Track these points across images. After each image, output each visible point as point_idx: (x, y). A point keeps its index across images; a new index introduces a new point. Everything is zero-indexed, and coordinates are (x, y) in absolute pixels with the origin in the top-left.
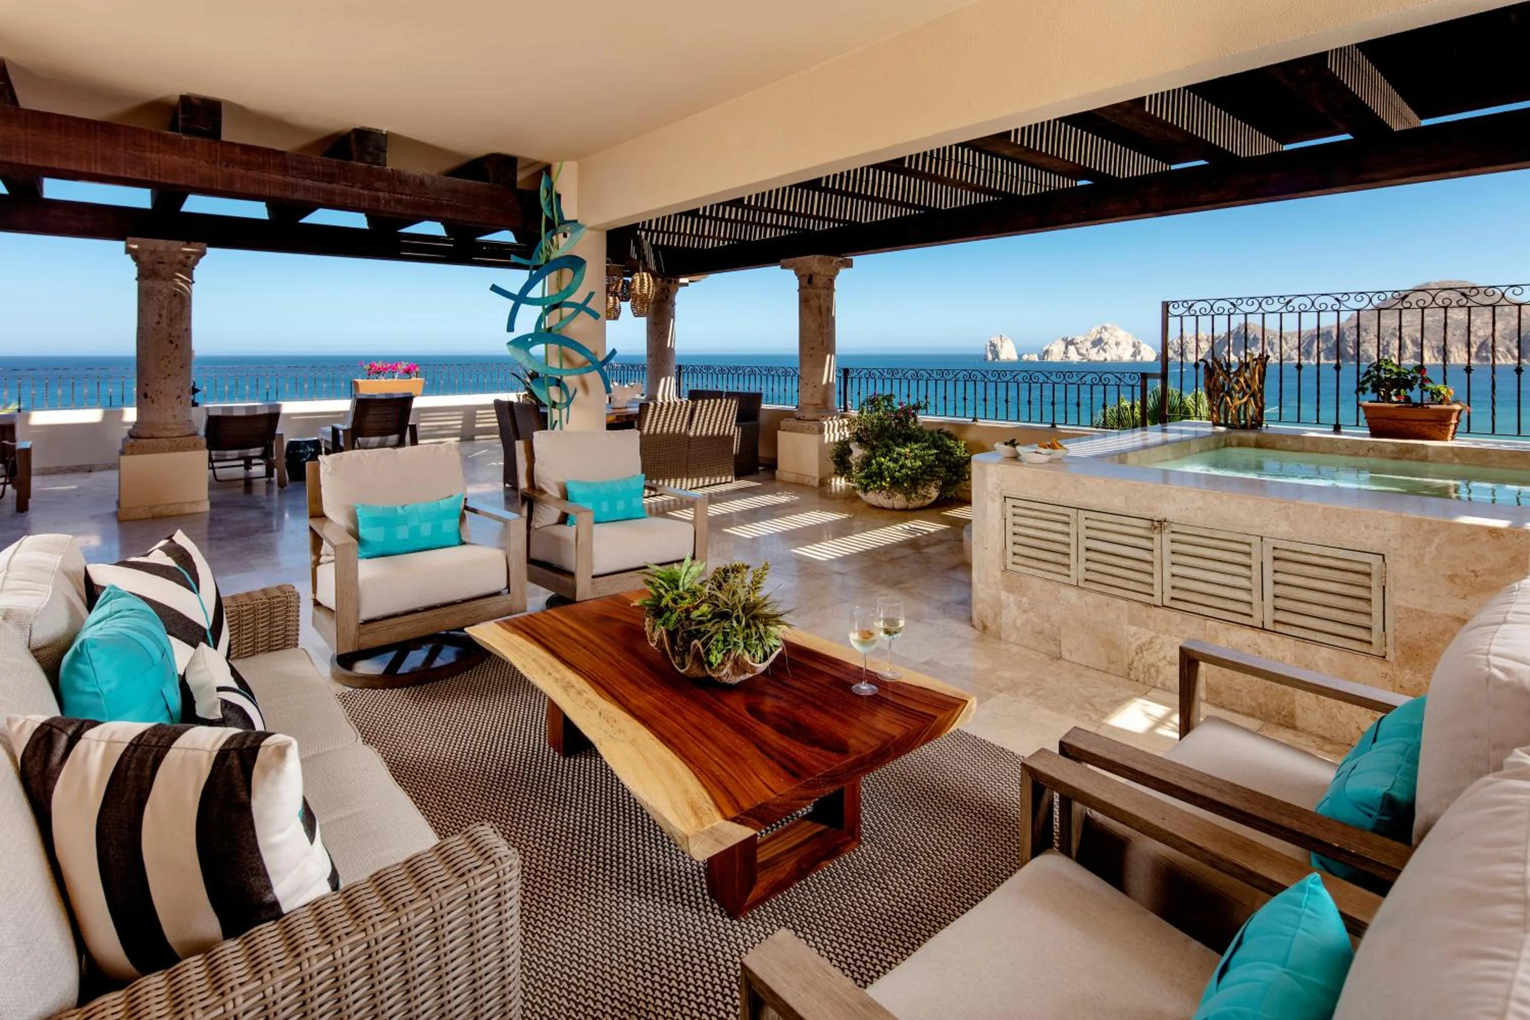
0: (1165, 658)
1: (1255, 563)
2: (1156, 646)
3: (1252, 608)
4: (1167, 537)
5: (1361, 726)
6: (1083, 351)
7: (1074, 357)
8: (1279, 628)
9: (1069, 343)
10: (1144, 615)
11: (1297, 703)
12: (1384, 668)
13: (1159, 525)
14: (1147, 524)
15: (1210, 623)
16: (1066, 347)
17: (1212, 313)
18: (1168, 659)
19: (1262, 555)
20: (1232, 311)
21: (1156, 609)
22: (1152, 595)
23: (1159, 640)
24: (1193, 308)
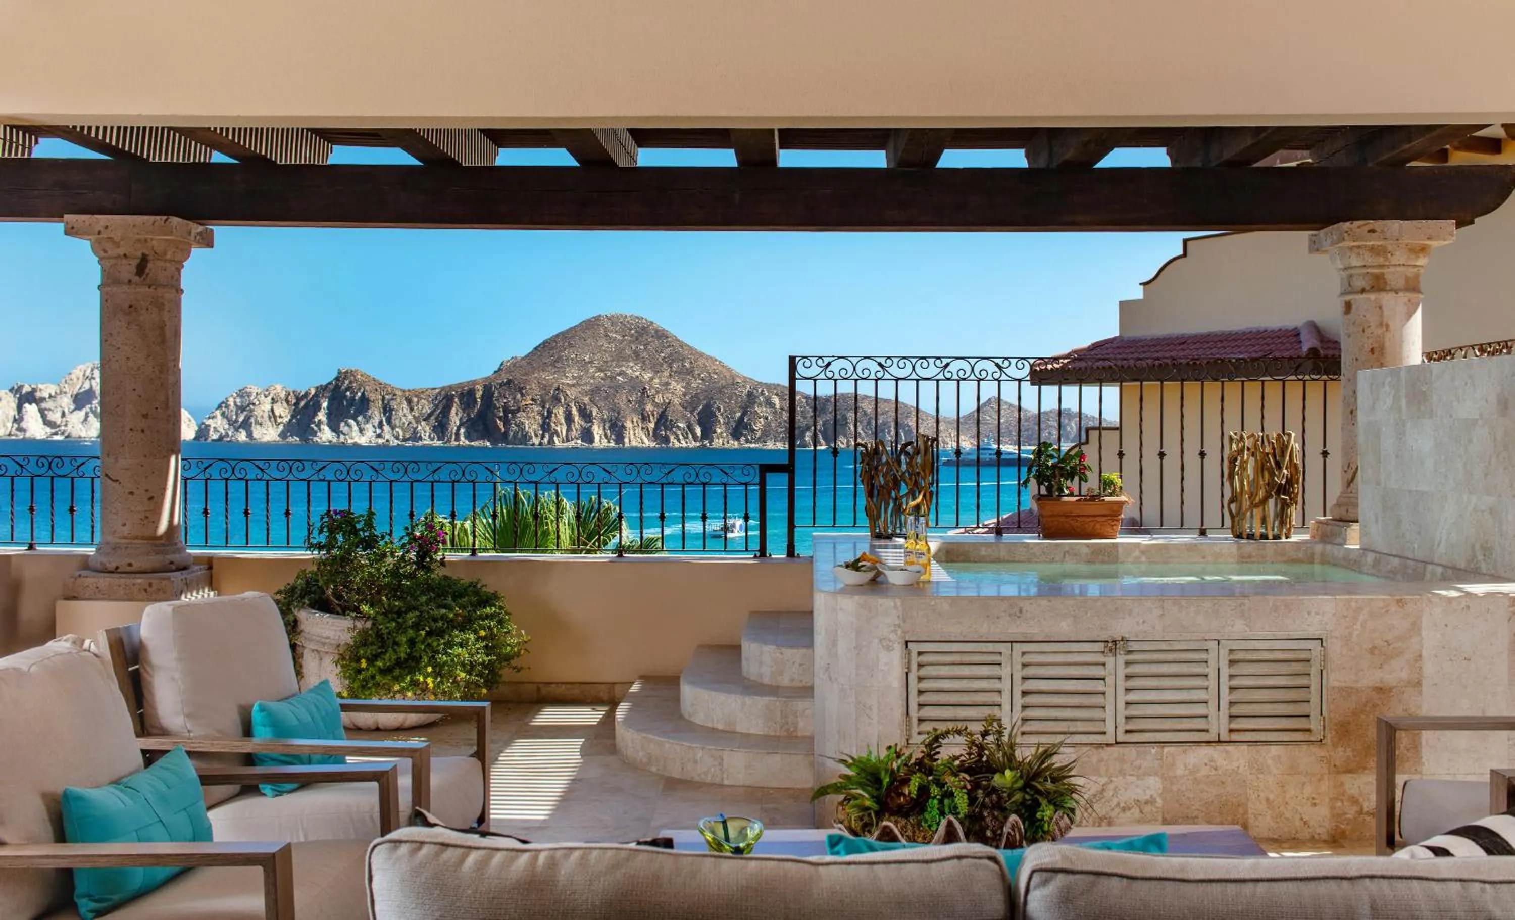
0: (1118, 804)
1: (1212, 671)
2: (1109, 793)
3: (1208, 723)
4: (1121, 659)
5: (1304, 817)
6: (55, 417)
7: (36, 429)
8: (1235, 737)
9: (26, 398)
10: (1094, 760)
11: (1250, 811)
12: (1322, 752)
13: (1113, 645)
14: (1100, 647)
15: (1167, 750)
16: (20, 408)
17: (855, 376)
18: (1122, 805)
19: (1218, 659)
20: (880, 375)
21: (1109, 749)
22: (1105, 733)
23: (1111, 786)
24: (830, 368)
